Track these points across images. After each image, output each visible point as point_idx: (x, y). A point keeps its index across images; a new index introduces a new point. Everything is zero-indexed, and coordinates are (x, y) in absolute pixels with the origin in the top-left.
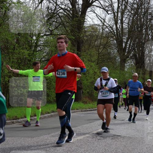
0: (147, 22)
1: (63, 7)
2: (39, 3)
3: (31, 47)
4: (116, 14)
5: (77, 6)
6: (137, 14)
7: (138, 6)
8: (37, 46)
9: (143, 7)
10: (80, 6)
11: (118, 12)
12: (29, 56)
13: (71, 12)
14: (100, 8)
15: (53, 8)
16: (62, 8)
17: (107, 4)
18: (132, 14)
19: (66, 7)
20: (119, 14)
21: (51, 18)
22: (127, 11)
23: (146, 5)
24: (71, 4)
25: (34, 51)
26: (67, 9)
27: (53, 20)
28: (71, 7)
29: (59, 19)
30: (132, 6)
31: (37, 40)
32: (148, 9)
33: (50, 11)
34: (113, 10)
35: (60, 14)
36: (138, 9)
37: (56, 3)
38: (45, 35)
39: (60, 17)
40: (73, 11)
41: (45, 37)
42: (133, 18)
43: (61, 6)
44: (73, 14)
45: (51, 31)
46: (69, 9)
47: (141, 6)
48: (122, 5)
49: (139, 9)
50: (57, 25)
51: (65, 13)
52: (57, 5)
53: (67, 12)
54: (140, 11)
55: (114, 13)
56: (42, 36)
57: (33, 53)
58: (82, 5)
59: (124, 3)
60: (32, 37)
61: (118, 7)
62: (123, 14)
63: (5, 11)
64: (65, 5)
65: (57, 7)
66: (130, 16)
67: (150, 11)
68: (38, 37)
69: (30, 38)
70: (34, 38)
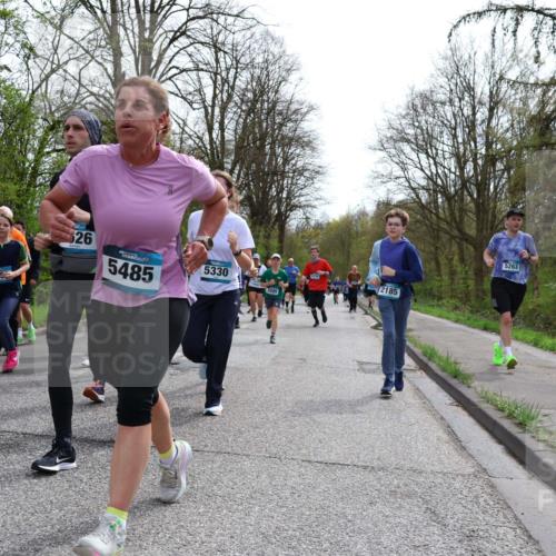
0: (274, 130)
1: (95, 90)
2: (42, 81)
4: (210, 110)
6: (253, 112)
7: (255, 95)
8: (35, 174)
9: (265, 98)
11: (213, 106)
12: (18, 196)
14: (177, 95)
16: (92, 94)
17: (191, 89)
18: (242, 111)
19: (102, 92)
22: (232, 104)
23: (272, 95)
24: (114, 85)
25: (29, 185)
26: (103, 96)
28: (113, 91)
30: (244, 95)
31: (37, 161)
32: (275, 103)
33: (66, 98)
34: (204, 101)
35: (88, 106)
36: (255, 101)
37: (79, 81)
38: (55, 150)
41: (54, 155)
42: (245, 120)
43: (90, 88)
46: (107, 95)
47: (262, 95)
48: (222, 92)
49: (257, 101)
51: (101, 105)
52: (81, 85)
53: (104, 102)
54: (258, 106)
55: (205, 107)
56: (48, 153)
57: (27, 190)
59: (226, 88)
60: (25, 156)
61: (215, 96)
62: (224, 109)
64: (101, 88)
65: (83, 90)
66: (240, 116)
67: (279, 107)
68: (40, 154)
69: (20, 158)
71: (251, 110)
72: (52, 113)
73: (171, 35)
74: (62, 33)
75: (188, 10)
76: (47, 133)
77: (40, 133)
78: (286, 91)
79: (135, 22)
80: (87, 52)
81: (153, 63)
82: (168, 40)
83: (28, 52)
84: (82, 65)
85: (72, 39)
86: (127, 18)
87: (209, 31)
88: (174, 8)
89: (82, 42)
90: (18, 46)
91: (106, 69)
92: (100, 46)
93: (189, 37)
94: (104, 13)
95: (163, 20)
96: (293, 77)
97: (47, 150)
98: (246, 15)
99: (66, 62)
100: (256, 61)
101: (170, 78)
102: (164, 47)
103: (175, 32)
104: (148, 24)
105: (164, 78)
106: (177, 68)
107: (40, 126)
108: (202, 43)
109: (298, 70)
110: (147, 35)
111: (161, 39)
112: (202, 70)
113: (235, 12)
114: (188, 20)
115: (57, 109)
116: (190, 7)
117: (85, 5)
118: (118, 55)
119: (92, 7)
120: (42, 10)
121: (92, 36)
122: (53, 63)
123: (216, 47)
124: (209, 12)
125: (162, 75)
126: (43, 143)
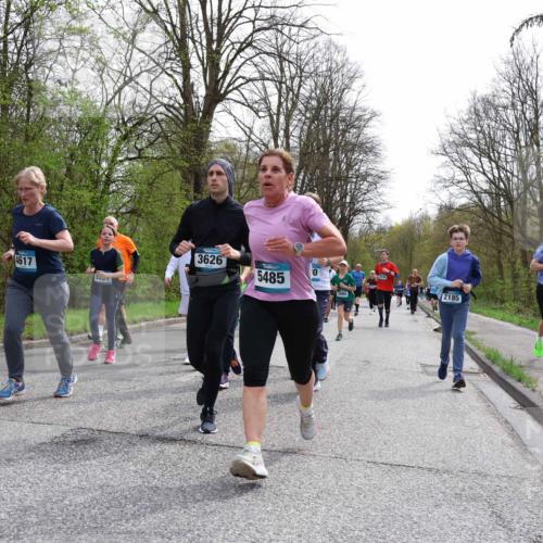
0: (337, 137)
1: (166, 101)
2: (115, 94)
3: (96, 183)
4: (275, 117)
5: (194, 100)
6: (317, 119)
7: (318, 102)
8: (109, 181)
9: (329, 105)
10: (201, 100)
11: (278, 115)
12: (93, 202)
13: (182, 112)
14: (243, 104)
15: (145, 104)
16: (162, 104)
17: (257, 98)
18: (307, 118)
19: (172, 102)
20: (282, 119)
21: (139, 124)
22: (296, 112)
23: (335, 103)
24: (183, 95)
25: (103, 192)
26: (172, 106)
27: (144, 127)
28: (182, 101)
29: (157, 125)
30: (308, 102)
31: (110, 169)
32: (339, 110)
33: (137, 109)
34: (269, 109)
35: (159, 116)
36: (319, 109)
37: (150, 93)
38: (127, 159)
39: (158, 121)
40: (186, 110)
41: (126, 163)
42: (309, 127)
43: (160, 99)
44: (186, 116)
45: (140, 150)
46: (177, 105)
47: (325, 103)
48: (286, 100)
50: (152, 138)
51: (170, 115)
52: (152, 96)
53: (174, 112)
54: (323, 113)
55: (271, 116)
56: (121, 161)
57: (102, 197)
58: (205, 98)
59: (291, 95)
60: (99, 164)
61: (280, 104)
62: (288, 117)
63: (44, 109)
64: (170, 98)
65: (153, 102)
66: (304, 123)
67: (341, 115)
68: (113, 162)
69: (95, 166)
70: (104, 165)
71: (316, 117)
72: (125, 123)
73: (237, 46)
74: (134, 47)
75: (253, 22)
76: (119, 142)
77: (113, 143)
78: (350, 98)
79: (204, 35)
80: (158, 64)
81: (220, 75)
82: (234, 51)
83: (102, 66)
84: (152, 77)
85: (143, 52)
86: (195, 31)
87: (274, 42)
88: (241, 20)
89: (153, 56)
90: (92, 60)
91: (176, 81)
92: (170, 59)
93: (255, 47)
94: (174, 26)
95: (229, 33)
96: (356, 85)
97: (120, 158)
98: (310, 25)
99: (138, 75)
100: (320, 70)
101: (236, 88)
102: (230, 58)
103: (242, 44)
104: (215, 37)
105: (231, 88)
106: (244, 78)
107: (113, 136)
108: (267, 53)
109: (361, 76)
110: (214, 47)
111: (228, 51)
112: (268, 79)
113: (299, 22)
114: (254, 32)
115: (130, 119)
116: (256, 19)
117: (156, 20)
118: (187, 67)
119: (162, 21)
120: (115, 26)
121: (162, 49)
122: (125, 76)
123: (281, 57)
124: (274, 24)
125: (229, 85)
126: (116, 152)
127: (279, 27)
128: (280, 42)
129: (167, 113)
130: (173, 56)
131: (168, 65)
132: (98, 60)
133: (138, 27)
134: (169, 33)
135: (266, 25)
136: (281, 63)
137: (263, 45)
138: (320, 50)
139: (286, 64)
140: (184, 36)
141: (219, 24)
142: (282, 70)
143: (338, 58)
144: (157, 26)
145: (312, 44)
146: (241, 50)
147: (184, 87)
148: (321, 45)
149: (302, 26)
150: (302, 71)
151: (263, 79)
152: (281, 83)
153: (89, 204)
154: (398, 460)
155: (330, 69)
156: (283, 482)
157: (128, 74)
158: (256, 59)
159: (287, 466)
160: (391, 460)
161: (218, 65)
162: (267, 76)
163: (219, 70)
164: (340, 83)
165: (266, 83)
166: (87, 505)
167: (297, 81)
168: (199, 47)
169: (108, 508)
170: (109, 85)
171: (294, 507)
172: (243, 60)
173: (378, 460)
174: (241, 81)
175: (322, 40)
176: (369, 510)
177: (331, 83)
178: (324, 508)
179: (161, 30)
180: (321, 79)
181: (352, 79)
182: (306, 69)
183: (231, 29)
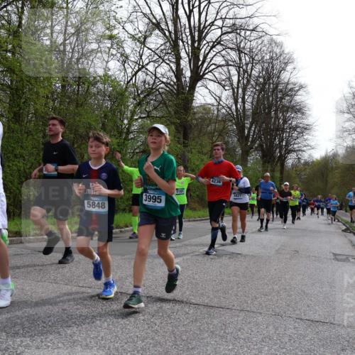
0: (277, 102)
1: (165, 80)
2: (133, 76)
3: (120, 133)
4: (236, 90)
5: (183, 80)
6: (264, 91)
7: (264, 80)
8: (128, 132)
9: (271, 82)
10: (188, 79)
11: (238, 88)
12: (119, 146)
13: (175, 87)
14: (215, 81)
15: (152, 82)
16: (163, 82)
17: (224, 78)
18: (256, 90)
19: (169, 81)
20: (240, 91)
21: (148, 95)
22: (250, 86)
23: (275, 80)
24: (176, 76)
25: (125, 139)
26: (169, 84)
27: (151, 97)
28: (175, 80)
29: (159, 96)
30: (257, 80)
31: (130, 124)
32: (277, 84)
33: (147, 86)
34: (232, 84)
35: (160, 90)
36: (264, 84)
37: (155, 75)
38: (140, 118)
39: (160, 93)
40: (178, 86)
41: (140, 120)
42: (258, 96)
43: (161, 79)
44: (178, 90)
45: (148, 112)
46: (172, 83)
47: (269, 80)
48: (243, 79)
49: (266, 84)
50: (156, 104)
51: (168, 89)
52: (156, 77)
53: (170, 87)
54: (267, 86)
55: (233, 89)
56: (137, 119)
57: (124, 142)
58: (191, 78)
59: (246, 76)
60: (122, 121)
61: (239, 81)
62: (244, 90)
63: (88, 87)
64: (168, 78)
65: (157, 81)
66: (255, 93)
67: (280, 88)
68: (131, 120)
69: (119, 122)
70: (126, 122)
71: (262, 90)
72: (139, 95)
73: (211, 44)
74: (145, 46)
75: (221, 28)
76: (135, 107)
77: (131, 107)
78: (285, 76)
79: (189, 38)
80: (160, 57)
81: (200, 63)
82: (209, 48)
83: (125, 59)
84: (156, 65)
85: (151, 49)
86: (184, 35)
87: (235, 41)
88: (213, 27)
89: (157, 52)
90: (119, 55)
91: (171, 67)
92: (168, 53)
93: (222, 45)
94: (170, 32)
95: (206, 36)
96: (289, 68)
97: (135, 117)
98: (259, 29)
99: (147, 64)
100: (265, 58)
101: (210, 71)
102: (207, 52)
103: (214, 42)
104: (196, 38)
105: (207, 71)
106: (215, 65)
107: (131, 103)
108: (231, 49)
109: (292, 62)
110: (196, 45)
111: (205, 47)
112: (231, 65)
113: (251, 28)
114: (222, 35)
115: (142, 92)
116: (223, 27)
117: (158, 29)
118: (178, 58)
119: (162, 29)
120: (133, 33)
121: (162, 47)
122: (139, 65)
123: (239, 50)
124: (235, 29)
125: (206, 69)
126: (133, 113)
127: (238, 31)
128: (239, 41)
129: (165, 88)
130: (170, 51)
131: (166, 57)
132: (122, 55)
133: (148, 33)
134: (167, 37)
135: (230, 30)
136: (239, 54)
137: (227, 43)
138: (265, 46)
139: (243, 55)
140: (177, 38)
141: (199, 30)
142: (240, 59)
143: (277, 50)
144: (159, 33)
145: (260, 41)
146: (213, 47)
147: (177, 71)
148: (266, 42)
149: (253, 30)
150: (253, 59)
151: (228, 65)
152: (239, 67)
153: (116, 147)
154: (317, 318)
155: (271, 58)
156: (240, 330)
157: (141, 64)
158: (224, 52)
159: (242, 320)
160: (312, 318)
161: (198, 56)
162: (230, 63)
163: (199, 60)
164: (278, 67)
165: (230, 68)
166: (112, 340)
167: (250, 66)
168: (186, 45)
169: (126, 343)
170: (129, 71)
171: (247, 347)
172: (215, 53)
173: (303, 317)
174: (213, 67)
175: (266, 39)
176: (297, 351)
177: (273, 67)
178: (267, 348)
179: (162, 35)
180: (266, 65)
181: (286, 64)
182: (256, 58)
183: (207, 34)
